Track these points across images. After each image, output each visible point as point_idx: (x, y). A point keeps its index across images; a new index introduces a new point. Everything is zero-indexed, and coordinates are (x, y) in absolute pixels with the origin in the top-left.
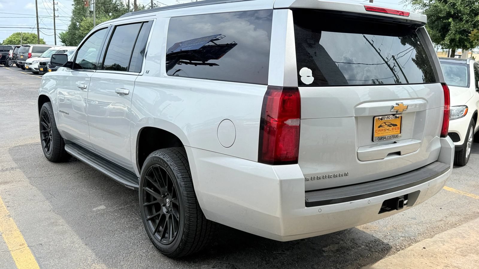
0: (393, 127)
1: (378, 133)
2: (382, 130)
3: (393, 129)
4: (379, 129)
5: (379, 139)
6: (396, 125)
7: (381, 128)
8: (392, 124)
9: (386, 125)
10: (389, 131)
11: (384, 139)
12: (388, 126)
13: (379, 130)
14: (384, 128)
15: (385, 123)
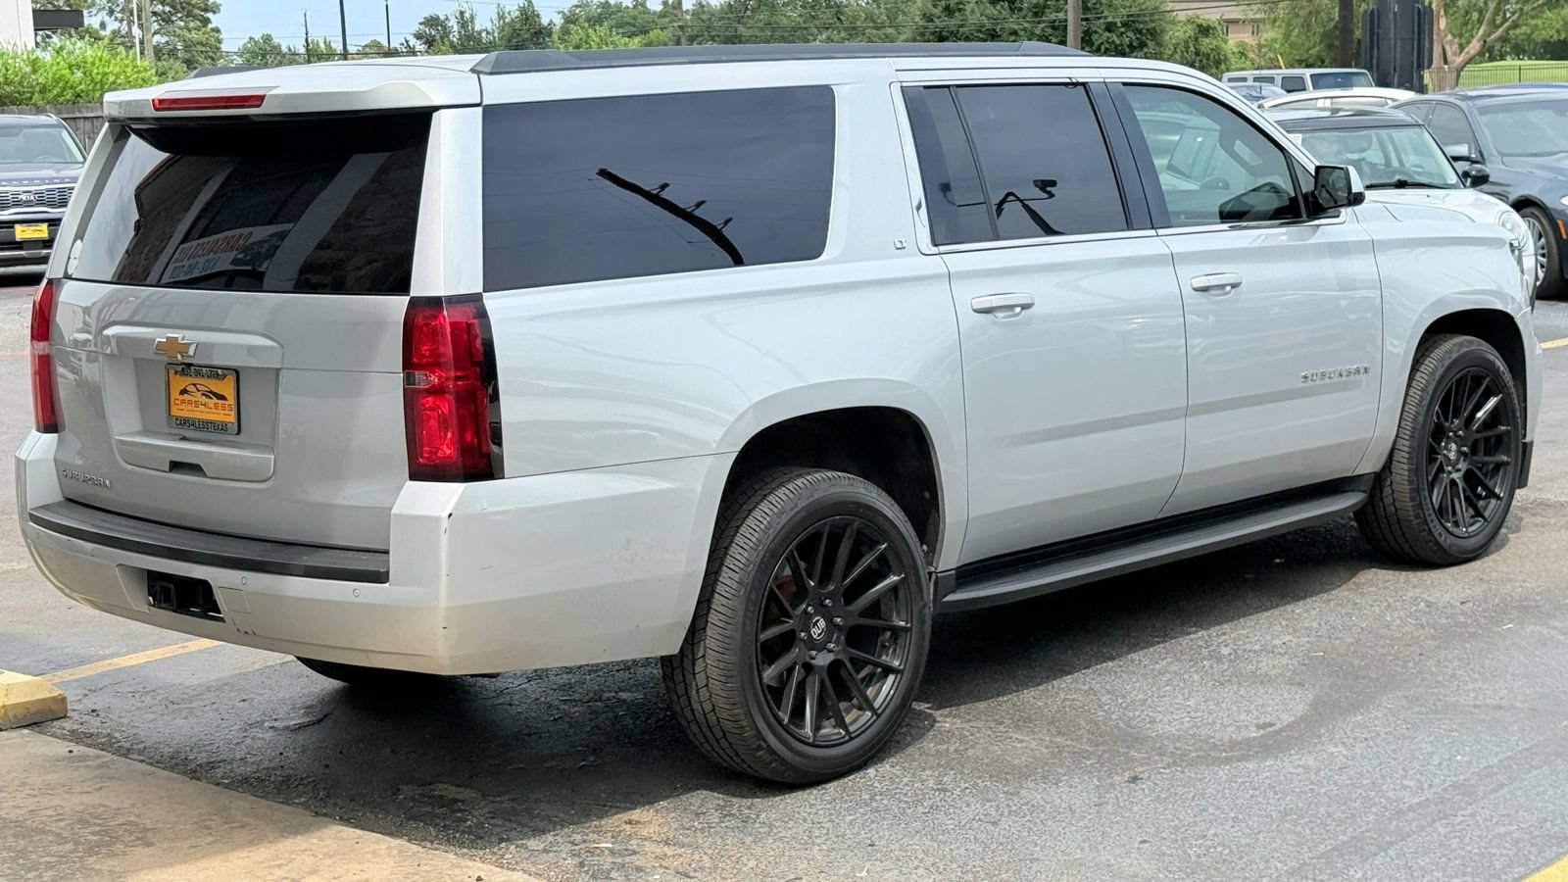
0: (215, 400)
1: (180, 407)
2: (190, 402)
3: (216, 406)
4: (181, 397)
5: (178, 422)
6: (222, 397)
7: (186, 397)
8: (211, 392)
9: (198, 391)
10: (208, 410)
11: (192, 427)
12: (203, 394)
13: (183, 401)
14: (193, 399)
15: (194, 385)
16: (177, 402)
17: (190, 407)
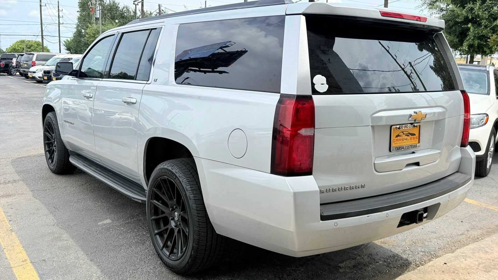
0: (411, 136)
1: (395, 143)
2: (400, 140)
3: (411, 139)
4: (396, 138)
5: (396, 149)
7: (399, 138)
8: (410, 134)
9: (404, 134)
10: (407, 141)
11: (402, 149)
12: (406, 135)
13: (397, 140)
14: (402, 138)
15: (402, 132)
16: (394, 141)
17: (400, 142)
